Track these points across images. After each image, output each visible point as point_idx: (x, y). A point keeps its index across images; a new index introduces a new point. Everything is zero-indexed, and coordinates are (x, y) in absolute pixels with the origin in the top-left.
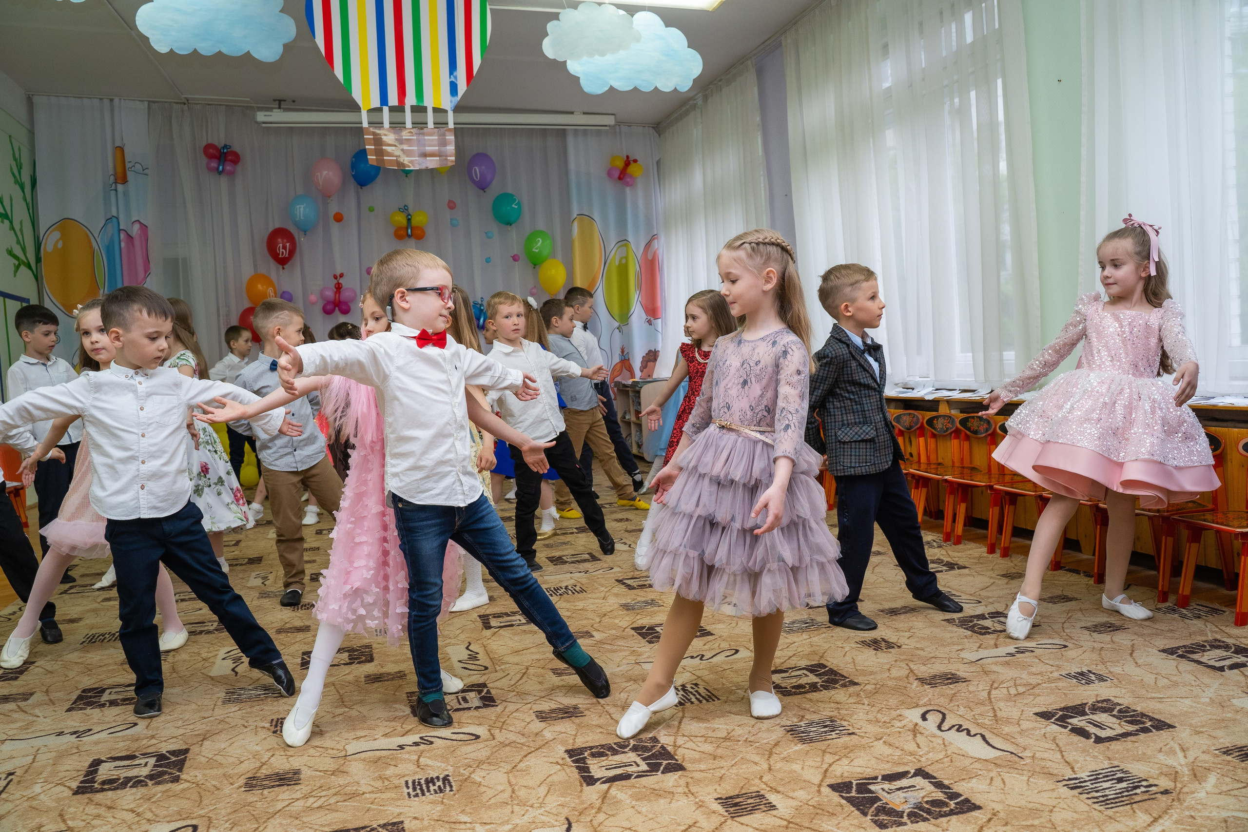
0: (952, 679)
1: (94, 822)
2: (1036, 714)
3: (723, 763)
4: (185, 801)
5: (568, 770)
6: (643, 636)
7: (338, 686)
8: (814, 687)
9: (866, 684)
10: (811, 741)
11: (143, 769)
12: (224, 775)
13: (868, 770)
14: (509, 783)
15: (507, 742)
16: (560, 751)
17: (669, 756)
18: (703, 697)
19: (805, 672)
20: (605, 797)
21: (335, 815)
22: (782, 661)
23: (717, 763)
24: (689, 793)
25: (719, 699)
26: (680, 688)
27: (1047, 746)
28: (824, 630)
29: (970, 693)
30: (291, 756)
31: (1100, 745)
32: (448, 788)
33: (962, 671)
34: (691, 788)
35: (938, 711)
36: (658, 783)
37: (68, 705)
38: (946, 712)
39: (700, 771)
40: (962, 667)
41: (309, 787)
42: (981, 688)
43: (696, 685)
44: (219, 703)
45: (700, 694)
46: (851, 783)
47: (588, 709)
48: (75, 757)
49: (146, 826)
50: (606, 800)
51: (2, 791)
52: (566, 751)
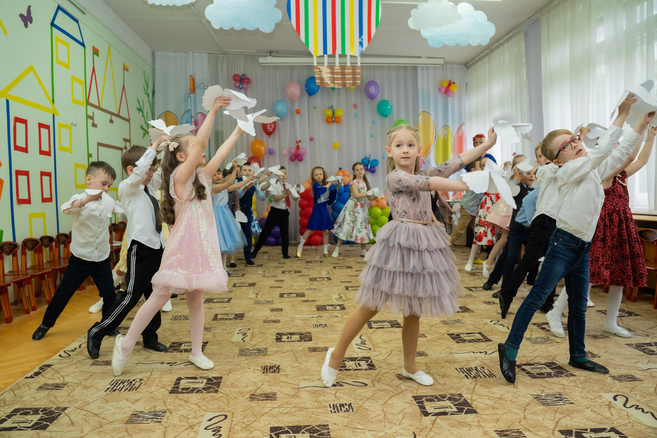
0: (632, 379)
1: (179, 408)
3: (498, 412)
4: (221, 403)
5: (414, 407)
6: (454, 339)
7: (294, 352)
8: (549, 375)
9: (580, 376)
10: (548, 404)
11: (201, 384)
12: (239, 392)
13: (582, 425)
14: (383, 410)
15: (382, 389)
16: (410, 396)
17: (469, 405)
18: (487, 375)
19: (544, 366)
20: (434, 424)
21: (294, 418)
22: (531, 359)
23: (495, 411)
24: (479, 426)
25: (495, 377)
26: (474, 369)
28: (555, 344)
29: (643, 388)
30: (272, 386)
32: (351, 410)
33: (638, 375)
34: (481, 423)
35: (623, 396)
36: (462, 419)
38: (628, 397)
39: (486, 415)
40: (638, 372)
41: (281, 402)
42: (650, 385)
43: (483, 368)
44: (236, 355)
45: (485, 373)
46: (572, 431)
48: (169, 375)
49: (203, 413)
50: (435, 425)
51: (138, 388)
52: (413, 397)
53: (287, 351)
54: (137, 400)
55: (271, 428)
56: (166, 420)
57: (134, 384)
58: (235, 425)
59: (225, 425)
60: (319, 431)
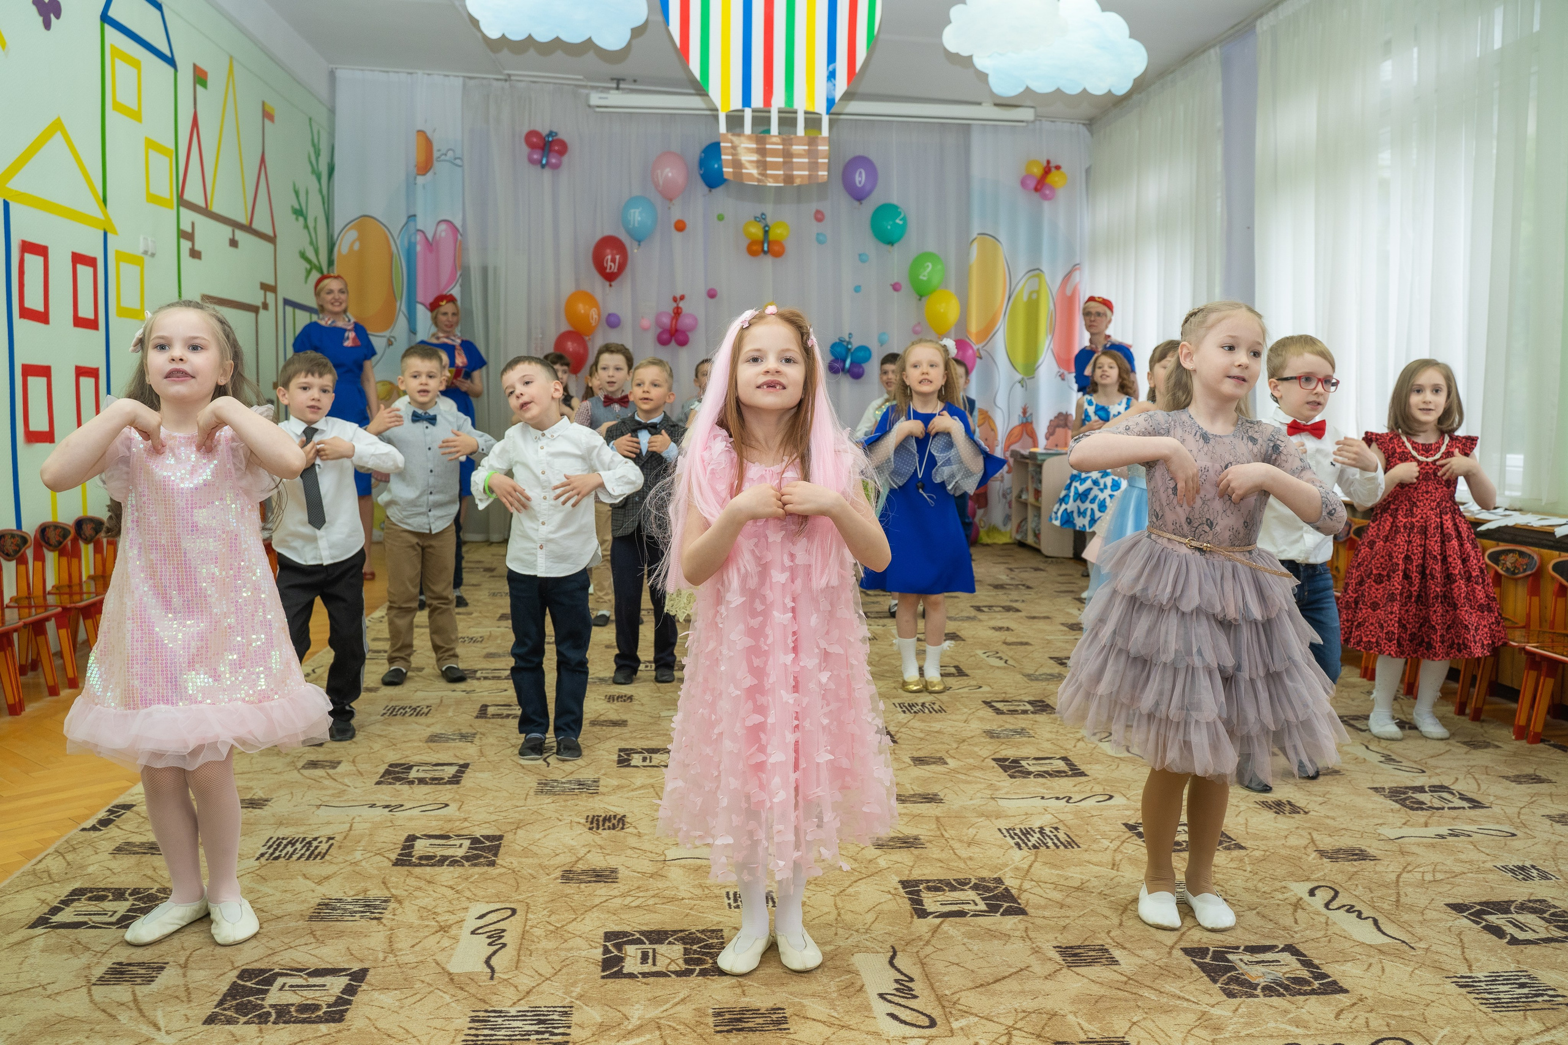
0: (1359, 855)
1: (416, 893)
2: (1448, 905)
3: (1069, 913)
4: (503, 885)
5: (900, 901)
6: (1005, 769)
9: (1254, 850)
11: (459, 849)
12: (540, 865)
13: (1230, 939)
14: (835, 905)
16: (894, 880)
17: (1013, 899)
18: (1061, 843)
19: (1185, 828)
20: (936, 931)
21: (653, 915)
23: (1063, 912)
24: (1026, 937)
25: (1079, 847)
26: (1037, 830)
27: (1448, 940)
29: (1376, 873)
30: (608, 855)
31: (1514, 947)
33: (1373, 848)
34: (1030, 933)
35: (1330, 888)
36: (995, 924)
37: (377, 778)
38: (1340, 890)
39: (1044, 917)
41: (627, 887)
42: (1390, 869)
43: (1056, 829)
44: (532, 793)
45: (1058, 839)
46: (1208, 949)
47: (930, 842)
48: (390, 830)
49: (465, 904)
50: (937, 935)
51: (325, 854)
52: (900, 882)
53: (642, 787)
54: (327, 878)
55: (606, 933)
56: (390, 916)
57: (317, 847)
58: (532, 927)
59: (512, 929)
60: (703, 940)
